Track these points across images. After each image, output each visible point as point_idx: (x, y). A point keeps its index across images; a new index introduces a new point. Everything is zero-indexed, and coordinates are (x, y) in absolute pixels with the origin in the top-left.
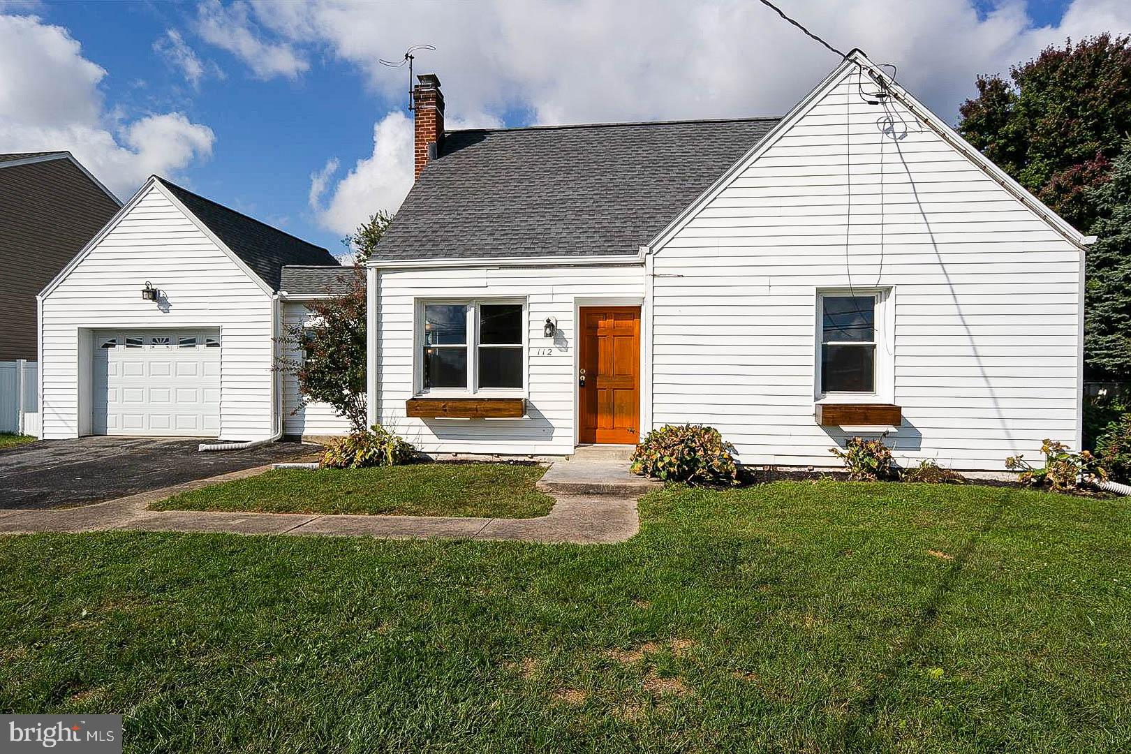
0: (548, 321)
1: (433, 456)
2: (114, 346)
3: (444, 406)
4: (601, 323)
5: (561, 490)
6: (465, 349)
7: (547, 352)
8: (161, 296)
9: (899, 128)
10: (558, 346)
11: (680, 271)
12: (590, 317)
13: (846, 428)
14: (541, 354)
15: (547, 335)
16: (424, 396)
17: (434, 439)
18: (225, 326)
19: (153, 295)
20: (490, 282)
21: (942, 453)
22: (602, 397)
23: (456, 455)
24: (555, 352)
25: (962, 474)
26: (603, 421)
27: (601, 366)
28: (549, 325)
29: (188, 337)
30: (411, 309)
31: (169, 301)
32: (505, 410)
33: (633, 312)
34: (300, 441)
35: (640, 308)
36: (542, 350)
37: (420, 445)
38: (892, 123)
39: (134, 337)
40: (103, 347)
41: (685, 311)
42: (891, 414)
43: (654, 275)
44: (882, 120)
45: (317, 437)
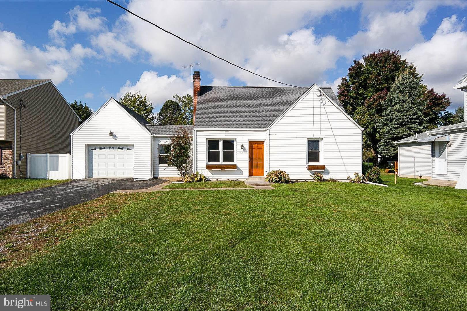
0: (242, 145)
1: (211, 180)
2: (95, 150)
4: (254, 145)
5: (253, 185)
6: (219, 152)
7: (241, 152)
8: (114, 134)
9: (324, 102)
11: (276, 134)
12: (252, 144)
13: (314, 170)
15: (242, 148)
17: (212, 175)
18: (135, 144)
19: (112, 134)
20: (226, 135)
21: (334, 176)
22: (254, 164)
23: (217, 179)
24: (243, 152)
25: (338, 180)
26: (255, 170)
27: (254, 156)
28: (242, 146)
29: (121, 147)
30: (206, 141)
31: (116, 136)
32: (232, 167)
33: (262, 143)
34: (158, 179)
35: (264, 142)
36: (240, 152)
37: (208, 177)
38: (323, 101)
39: (102, 147)
40: (91, 150)
42: (323, 167)
43: (269, 134)
44: (320, 100)
45: (163, 177)
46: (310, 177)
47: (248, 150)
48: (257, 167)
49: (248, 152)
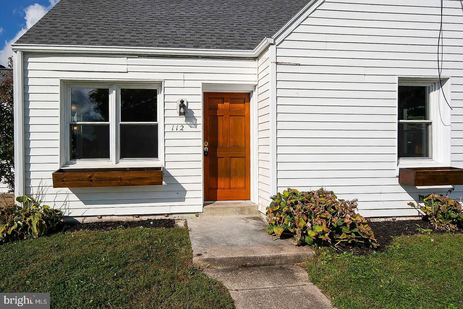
0: (182, 102)
1: (80, 220)
3: (90, 177)
4: (220, 105)
5: (218, 265)
6: (108, 126)
7: (180, 128)
10: (188, 123)
13: (419, 187)
14: (175, 130)
15: (180, 114)
16: (71, 167)
17: (81, 204)
20: (130, 68)
22: (221, 163)
23: (101, 218)
24: (187, 128)
26: (222, 183)
27: (220, 139)
28: (182, 105)
30: (58, 90)
32: (147, 179)
33: (246, 97)
35: (250, 94)
36: (175, 126)
37: (67, 210)
41: (302, 93)
43: (277, 63)
46: (410, 207)
47: (200, 121)
48: (229, 174)
49: (200, 128)
